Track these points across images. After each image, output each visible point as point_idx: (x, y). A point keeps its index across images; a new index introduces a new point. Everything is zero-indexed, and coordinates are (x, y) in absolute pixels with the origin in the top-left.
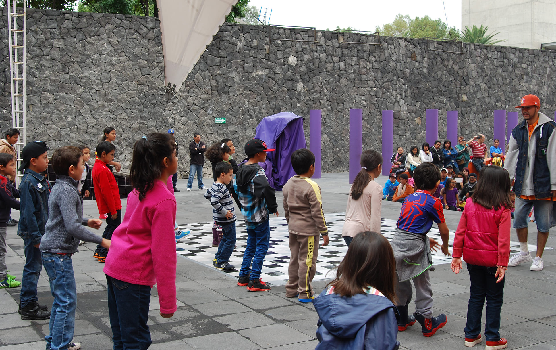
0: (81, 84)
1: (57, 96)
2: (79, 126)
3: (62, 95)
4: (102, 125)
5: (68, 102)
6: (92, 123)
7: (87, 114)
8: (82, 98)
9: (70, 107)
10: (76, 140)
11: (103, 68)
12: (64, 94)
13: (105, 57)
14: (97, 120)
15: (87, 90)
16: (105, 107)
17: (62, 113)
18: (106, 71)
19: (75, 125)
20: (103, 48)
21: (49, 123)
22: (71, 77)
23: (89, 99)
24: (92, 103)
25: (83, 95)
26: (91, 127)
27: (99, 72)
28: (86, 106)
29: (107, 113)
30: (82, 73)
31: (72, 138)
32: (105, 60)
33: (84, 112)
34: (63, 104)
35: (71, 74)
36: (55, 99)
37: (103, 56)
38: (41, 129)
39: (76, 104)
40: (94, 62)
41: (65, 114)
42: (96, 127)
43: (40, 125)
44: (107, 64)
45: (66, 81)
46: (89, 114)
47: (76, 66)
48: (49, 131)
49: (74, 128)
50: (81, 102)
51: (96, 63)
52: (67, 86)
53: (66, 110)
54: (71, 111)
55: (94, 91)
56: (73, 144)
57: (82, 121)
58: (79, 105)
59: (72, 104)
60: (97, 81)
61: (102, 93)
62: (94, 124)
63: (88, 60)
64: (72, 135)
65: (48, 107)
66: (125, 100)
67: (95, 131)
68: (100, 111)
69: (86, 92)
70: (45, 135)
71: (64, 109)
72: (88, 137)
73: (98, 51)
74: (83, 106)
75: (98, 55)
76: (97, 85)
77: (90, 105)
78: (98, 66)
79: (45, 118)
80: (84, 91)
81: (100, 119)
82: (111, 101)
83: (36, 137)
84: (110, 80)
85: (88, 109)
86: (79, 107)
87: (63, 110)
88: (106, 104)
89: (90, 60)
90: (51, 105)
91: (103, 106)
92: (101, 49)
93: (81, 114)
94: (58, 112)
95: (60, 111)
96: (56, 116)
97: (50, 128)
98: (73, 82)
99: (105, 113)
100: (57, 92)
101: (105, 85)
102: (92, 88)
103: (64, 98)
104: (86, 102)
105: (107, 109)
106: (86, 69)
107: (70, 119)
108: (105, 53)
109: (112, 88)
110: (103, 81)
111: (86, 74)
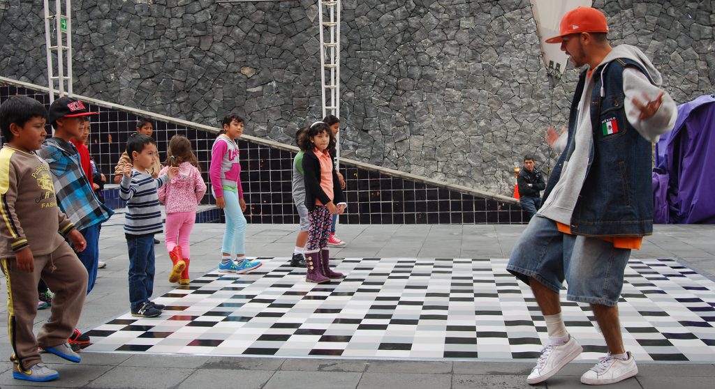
0: (499, 76)
1: (465, 92)
2: (495, 133)
3: (472, 91)
4: (528, 132)
5: (480, 101)
6: (513, 128)
7: (507, 116)
8: (500, 95)
9: (483, 108)
10: (491, 151)
11: (529, 52)
12: (475, 91)
13: (532, 37)
14: (521, 124)
15: (506, 83)
16: (533, 106)
17: (472, 116)
18: (533, 57)
19: (489, 131)
20: (529, 25)
21: (455, 128)
22: (484, 66)
23: (508, 95)
24: (513, 101)
25: (501, 91)
26: (512, 134)
27: (523, 58)
28: (505, 106)
29: (535, 114)
30: (500, 61)
31: (485, 149)
32: (531, 41)
33: (502, 114)
34: (473, 103)
35: (484, 63)
36: (463, 97)
37: (528, 36)
38: (444, 137)
39: (492, 103)
40: (516, 45)
41: (476, 116)
42: (520, 134)
43: (442, 131)
44: (534, 46)
45: (477, 72)
46: (509, 116)
47: (492, 51)
48: (454, 140)
49: (489, 136)
50: (498, 100)
51: (519, 46)
52: (479, 79)
53: (477, 112)
54: (484, 112)
55: (516, 84)
56: (487, 158)
57: (499, 126)
58: (495, 104)
59: (486, 103)
60: (520, 70)
61: (527, 86)
62: (516, 129)
63: (507, 43)
64: (486, 145)
65: (454, 107)
66: (561, 96)
67: (517, 139)
68: (525, 111)
69: (505, 86)
70: (449, 145)
71: (474, 109)
72: (507, 148)
73: (522, 29)
74: (500, 105)
75: (522, 35)
76: (521, 76)
77: (511, 104)
78: (522, 50)
79: (449, 122)
80: (503, 85)
81: (525, 123)
82: (540, 97)
83: (438, 148)
84: (538, 67)
85: (508, 109)
86: (495, 107)
87: (474, 111)
88: (533, 102)
89: (511, 42)
90: (457, 105)
91: (529, 104)
92: (526, 26)
93: (498, 117)
94: (467, 114)
95: (469, 113)
96: (463, 119)
97: (456, 136)
98: (487, 73)
99: (531, 115)
100: (466, 87)
101: (532, 75)
102: (513, 81)
103: (474, 95)
104: (506, 99)
105: (535, 109)
106: (505, 55)
107: (482, 123)
108: (532, 31)
109: (542, 80)
110: (529, 70)
111: (505, 61)
